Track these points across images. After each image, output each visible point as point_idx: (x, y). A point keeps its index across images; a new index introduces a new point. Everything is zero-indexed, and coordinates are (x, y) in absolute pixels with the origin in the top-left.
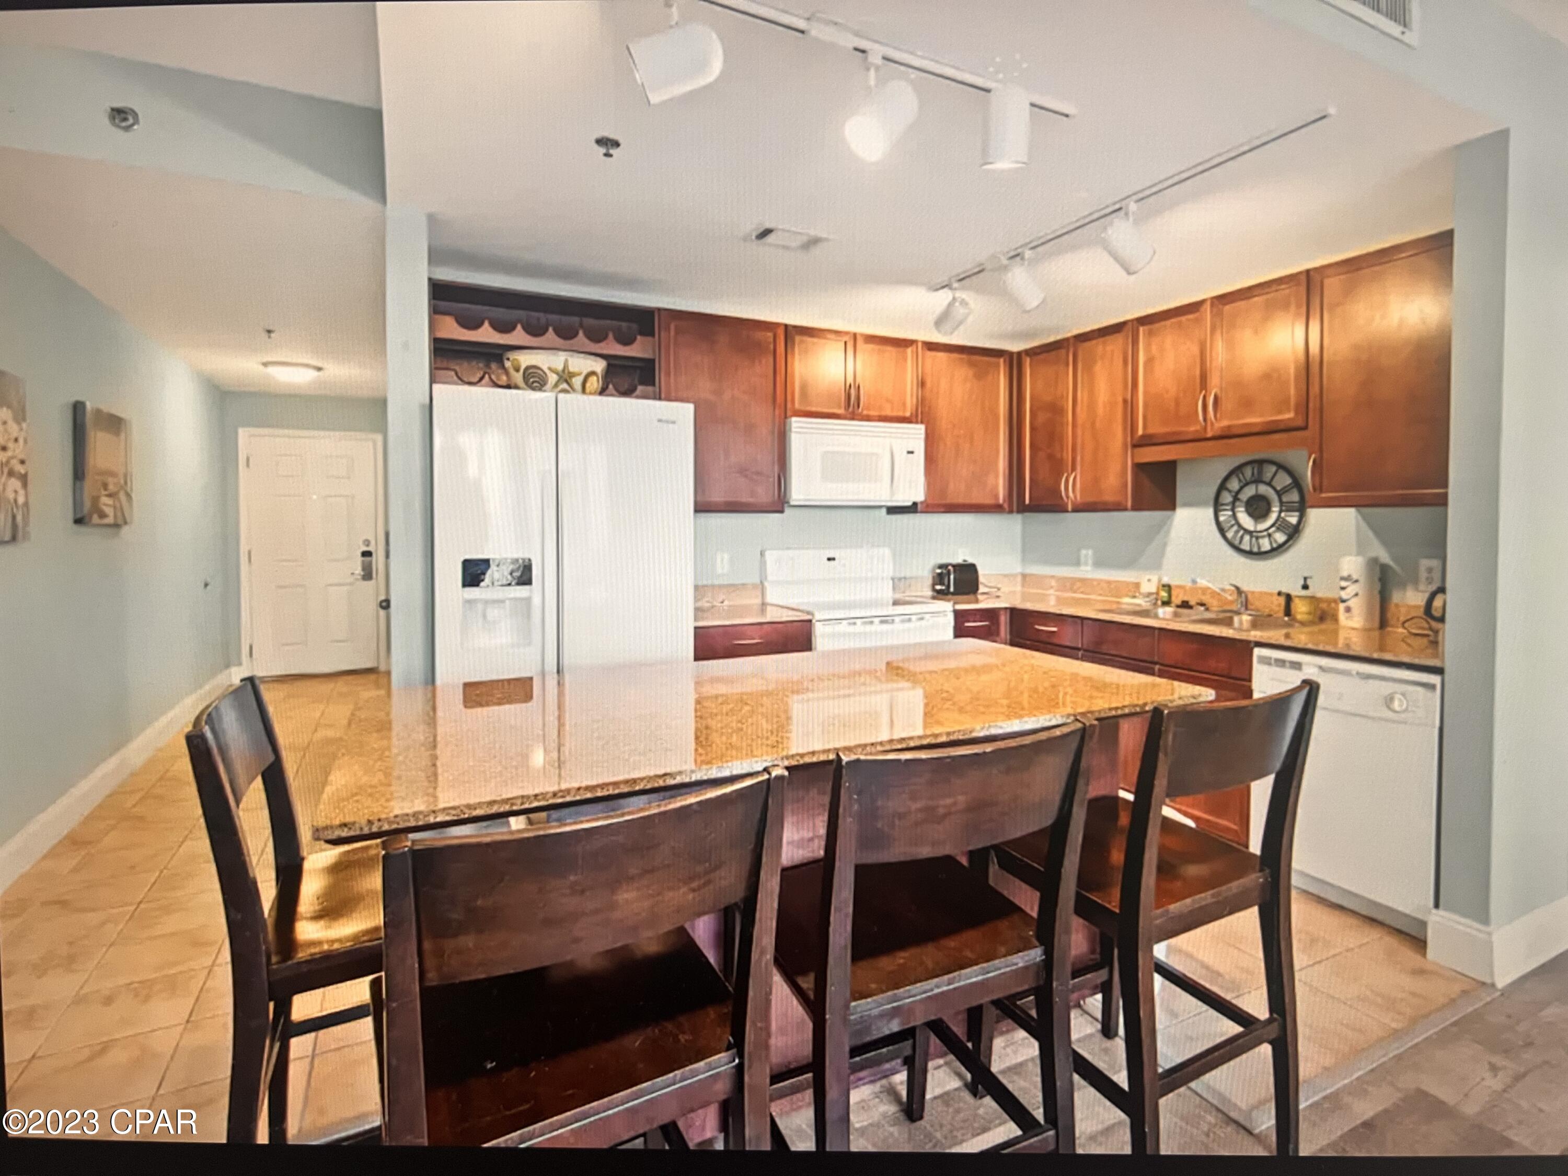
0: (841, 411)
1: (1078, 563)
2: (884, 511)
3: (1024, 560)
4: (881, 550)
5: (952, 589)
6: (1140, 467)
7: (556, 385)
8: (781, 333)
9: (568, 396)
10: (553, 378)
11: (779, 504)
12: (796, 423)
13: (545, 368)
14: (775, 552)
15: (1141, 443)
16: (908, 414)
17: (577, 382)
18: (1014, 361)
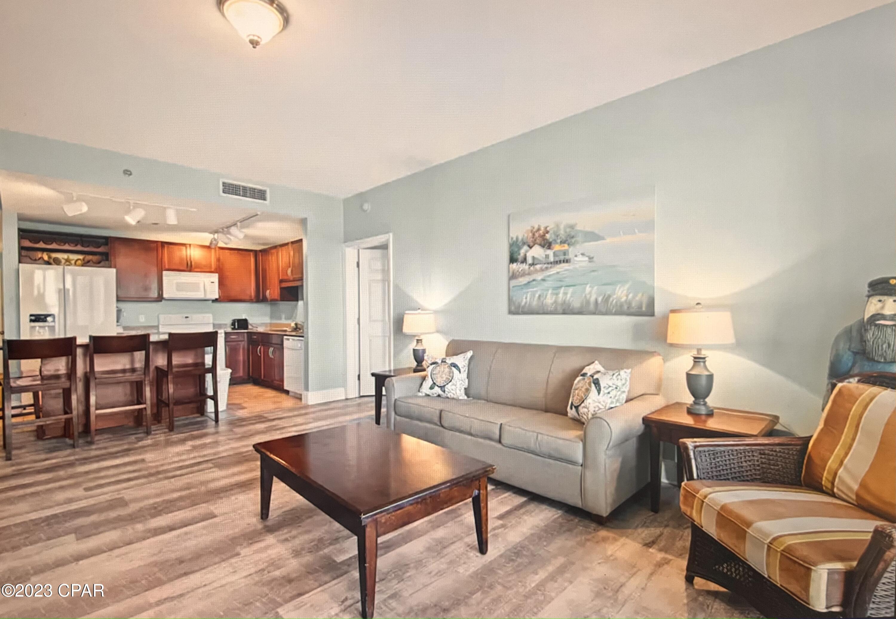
0: (185, 268)
1: (281, 319)
2: (211, 302)
3: (272, 317)
4: (207, 315)
5: (236, 327)
6: (282, 289)
7: (65, 263)
8: (160, 244)
9: (69, 267)
10: (63, 261)
11: (160, 298)
12: (164, 273)
13: (61, 258)
14: (163, 315)
15: (281, 281)
16: (213, 270)
17: (73, 262)
18: (256, 252)
